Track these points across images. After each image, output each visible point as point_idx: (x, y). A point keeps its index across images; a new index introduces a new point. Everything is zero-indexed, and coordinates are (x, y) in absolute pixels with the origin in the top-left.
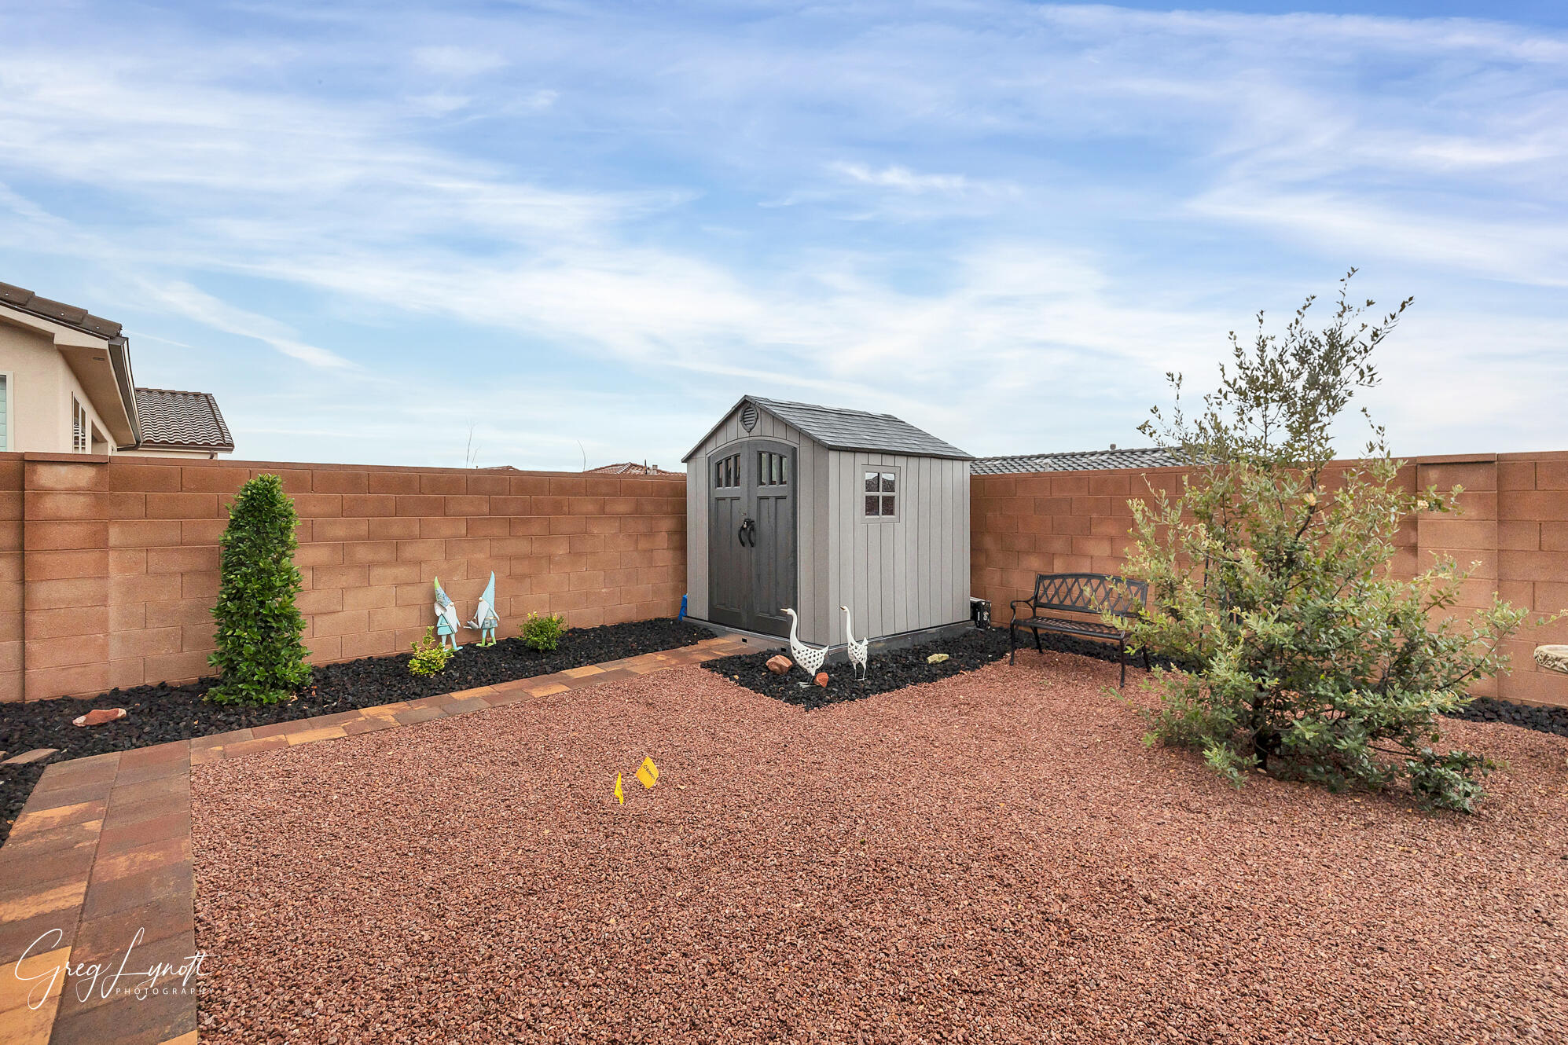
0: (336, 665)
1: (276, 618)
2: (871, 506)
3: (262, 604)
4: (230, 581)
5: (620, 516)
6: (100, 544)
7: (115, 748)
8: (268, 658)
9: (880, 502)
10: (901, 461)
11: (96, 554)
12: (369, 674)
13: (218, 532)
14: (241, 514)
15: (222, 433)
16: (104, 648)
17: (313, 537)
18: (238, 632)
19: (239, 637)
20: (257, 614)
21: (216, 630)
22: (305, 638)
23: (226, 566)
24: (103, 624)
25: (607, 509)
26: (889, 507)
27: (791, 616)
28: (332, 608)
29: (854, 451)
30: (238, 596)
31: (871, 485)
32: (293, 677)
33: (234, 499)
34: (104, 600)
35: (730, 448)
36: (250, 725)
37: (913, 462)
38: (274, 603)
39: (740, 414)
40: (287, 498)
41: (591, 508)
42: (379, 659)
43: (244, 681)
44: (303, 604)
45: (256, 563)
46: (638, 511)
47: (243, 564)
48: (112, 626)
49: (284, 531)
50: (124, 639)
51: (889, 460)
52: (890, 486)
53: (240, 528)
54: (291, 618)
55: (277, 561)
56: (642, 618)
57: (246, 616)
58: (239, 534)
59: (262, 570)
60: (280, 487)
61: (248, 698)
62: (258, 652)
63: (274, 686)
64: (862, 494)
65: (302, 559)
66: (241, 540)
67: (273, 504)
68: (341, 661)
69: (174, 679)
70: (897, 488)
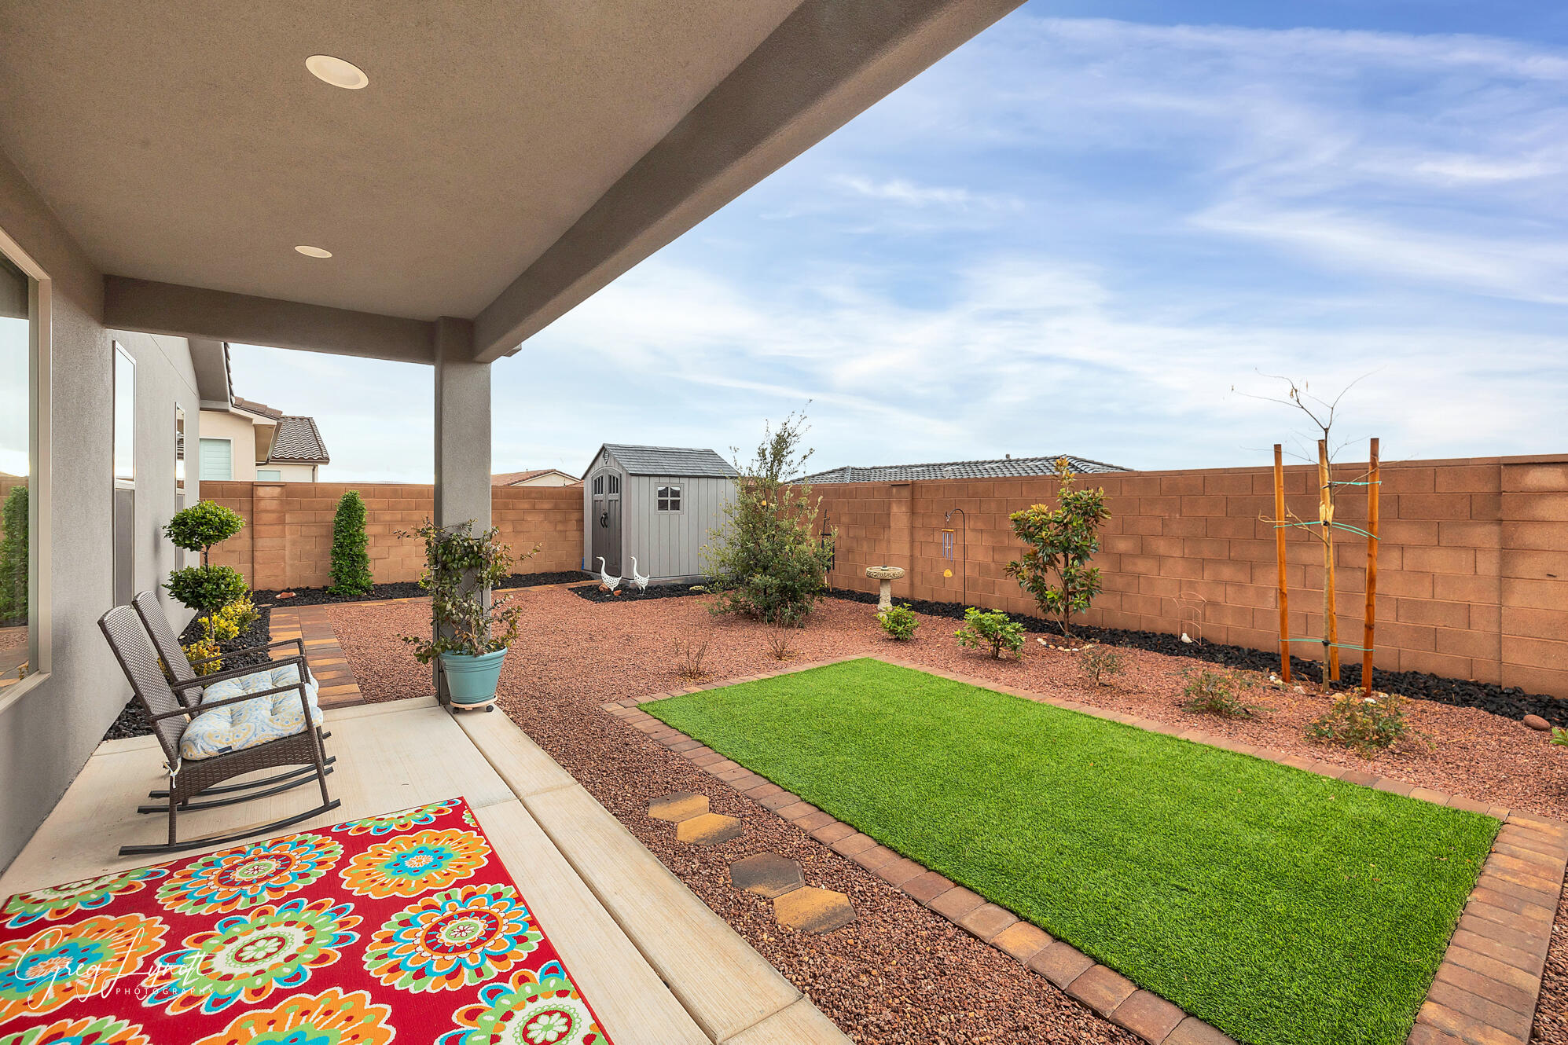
0: (386, 585)
1: (357, 556)
2: (662, 505)
3: (351, 550)
4: (337, 539)
5: (546, 511)
6: (282, 522)
7: (294, 605)
8: (353, 574)
9: (669, 501)
10: (683, 480)
11: (280, 527)
12: (400, 588)
13: (331, 517)
14: (342, 509)
15: (321, 450)
16: (284, 570)
17: (375, 521)
18: (341, 562)
19: (341, 564)
20: (349, 554)
21: (331, 562)
22: (370, 567)
23: (335, 532)
24: (283, 558)
25: (537, 507)
26: (676, 505)
27: (602, 561)
28: (383, 557)
29: (649, 476)
30: (341, 546)
31: (661, 494)
32: (364, 583)
33: (339, 501)
34: (284, 548)
35: (599, 473)
36: (346, 601)
37: (692, 481)
38: (356, 550)
39: (601, 456)
40: (362, 501)
41: (526, 506)
42: (408, 583)
43: (343, 584)
44: (371, 552)
45: (348, 531)
46: (556, 508)
47: (343, 532)
48: (287, 558)
49: (361, 516)
50: (292, 566)
51: (676, 480)
52: (676, 494)
53: (341, 515)
54: (364, 557)
55: (357, 531)
56: (559, 570)
57: (344, 555)
58: (341, 518)
59: (351, 534)
60: (359, 496)
61: (345, 592)
62: (349, 571)
63: (356, 587)
64: (655, 499)
65: (369, 530)
66: (342, 520)
67: (356, 504)
68: (388, 583)
69: (312, 587)
70: (681, 495)
